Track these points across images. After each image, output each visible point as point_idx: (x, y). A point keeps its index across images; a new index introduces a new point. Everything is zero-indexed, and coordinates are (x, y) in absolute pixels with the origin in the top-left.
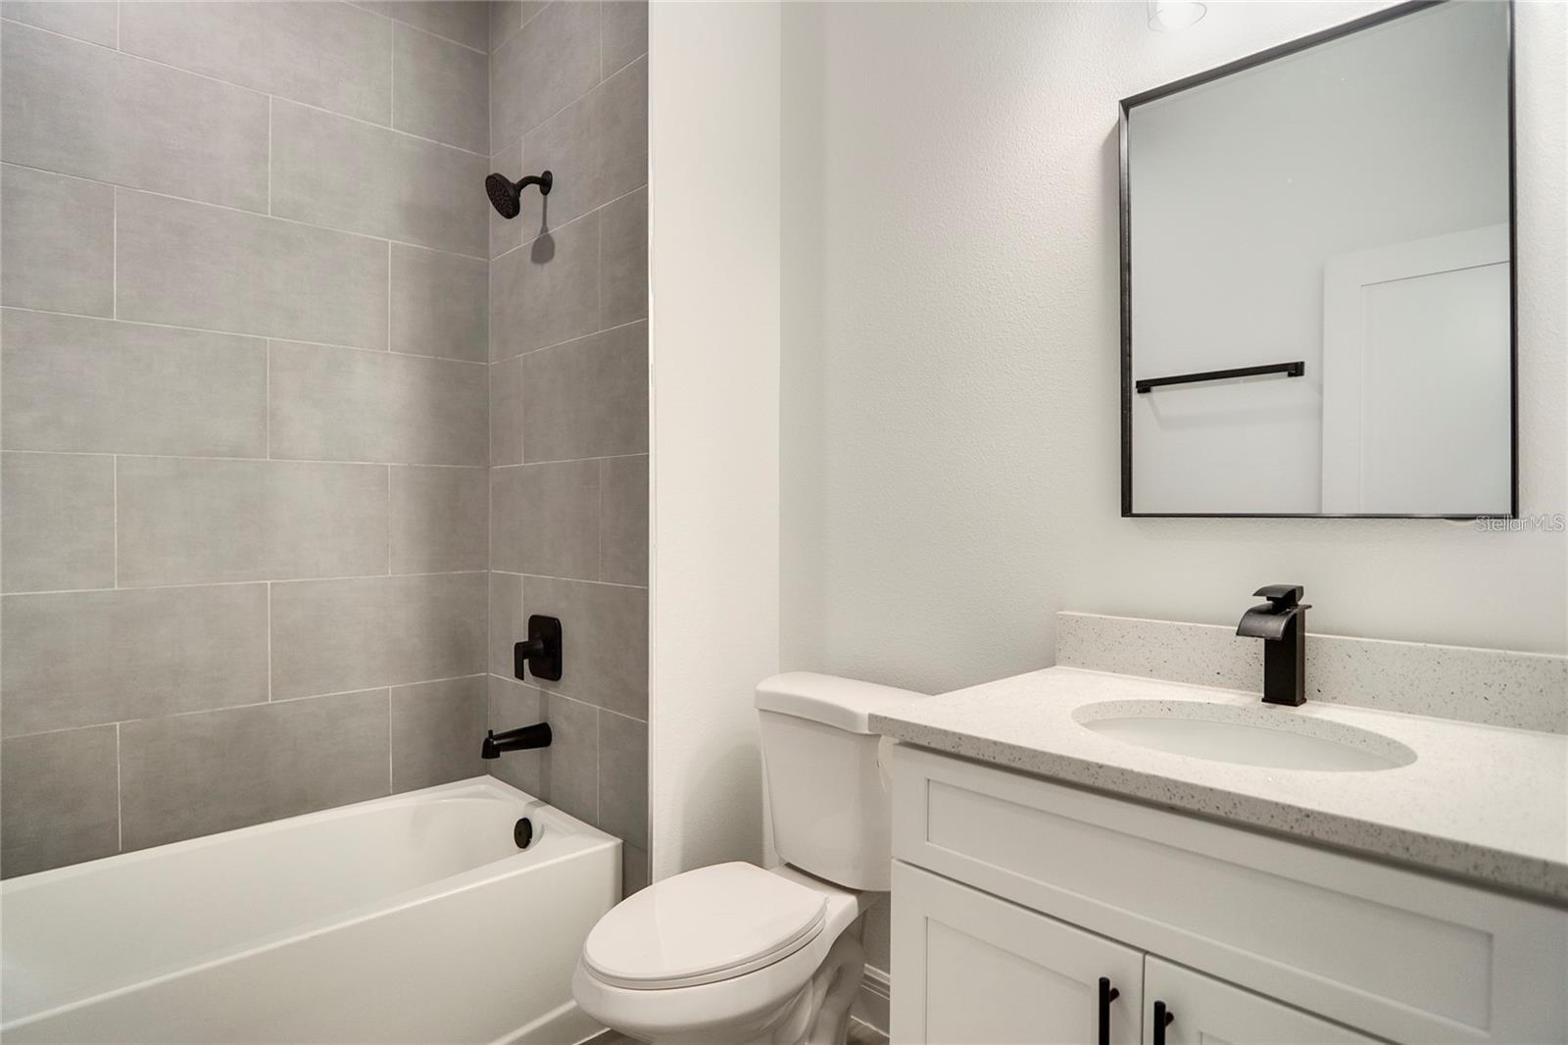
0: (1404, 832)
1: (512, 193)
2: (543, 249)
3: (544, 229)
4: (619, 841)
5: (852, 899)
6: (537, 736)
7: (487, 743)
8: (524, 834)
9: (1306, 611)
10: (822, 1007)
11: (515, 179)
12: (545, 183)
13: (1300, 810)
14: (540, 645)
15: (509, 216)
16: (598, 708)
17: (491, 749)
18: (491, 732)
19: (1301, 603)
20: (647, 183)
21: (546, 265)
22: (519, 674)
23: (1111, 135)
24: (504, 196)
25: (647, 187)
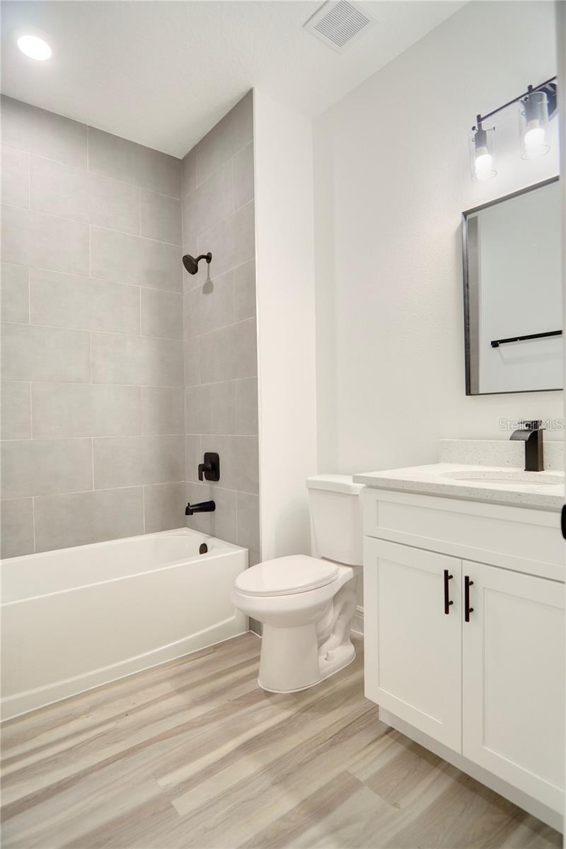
0: (553, 497)
1: (194, 263)
2: (208, 288)
3: (209, 279)
4: (247, 550)
5: (350, 569)
6: (209, 507)
7: (187, 509)
8: (204, 549)
9: (544, 431)
10: (338, 619)
11: (195, 257)
12: (208, 258)
13: (517, 493)
14: (210, 466)
15: (193, 273)
16: (236, 491)
17: (189, 511)
18: (189, 504)
19: (540, 428)
20: (254, 256)
21: (210, 295)
22: (201, 479)
23: (458, 229)
24: (191, 265)
25: (255, 260)
